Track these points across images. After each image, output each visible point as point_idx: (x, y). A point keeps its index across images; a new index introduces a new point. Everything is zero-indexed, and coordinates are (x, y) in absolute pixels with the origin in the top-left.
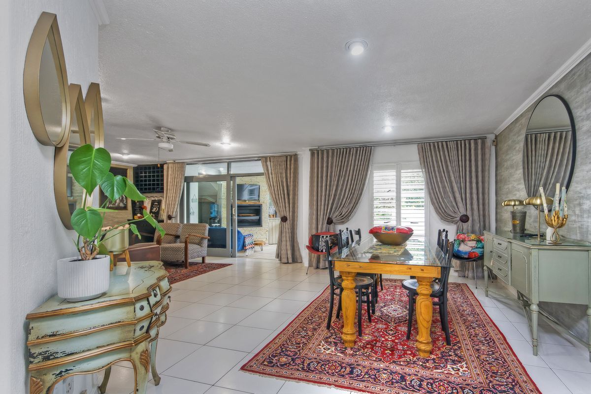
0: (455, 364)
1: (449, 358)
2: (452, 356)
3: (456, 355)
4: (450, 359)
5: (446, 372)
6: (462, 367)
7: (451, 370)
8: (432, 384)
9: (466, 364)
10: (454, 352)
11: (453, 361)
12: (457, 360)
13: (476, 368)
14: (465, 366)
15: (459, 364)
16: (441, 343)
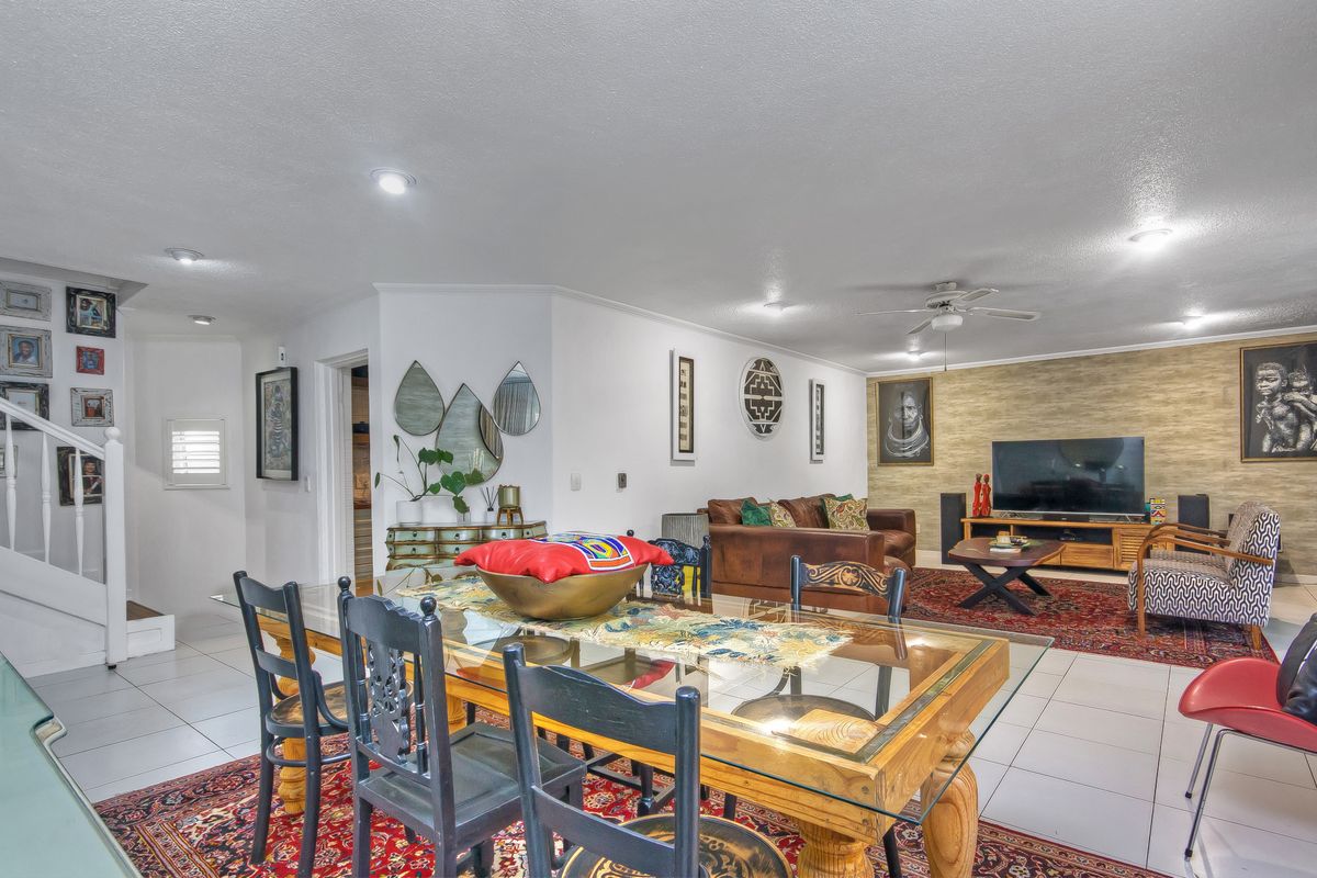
0: (218, 827)
1: (240, 831)
2: (236, 839)
3: (223, 847)
4: (235, 830)
5: (231, 805)
6: (200, 830)
7: (222, 814)
8: (246, 779)
9: (191, 842)
10: (233, 852)
11: (224, 829)
12: (217, 835)
13: (165, 846)
14: (193, 836)
15: (208, 831)
16: (283, 853)
